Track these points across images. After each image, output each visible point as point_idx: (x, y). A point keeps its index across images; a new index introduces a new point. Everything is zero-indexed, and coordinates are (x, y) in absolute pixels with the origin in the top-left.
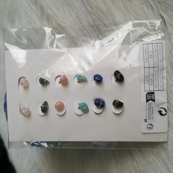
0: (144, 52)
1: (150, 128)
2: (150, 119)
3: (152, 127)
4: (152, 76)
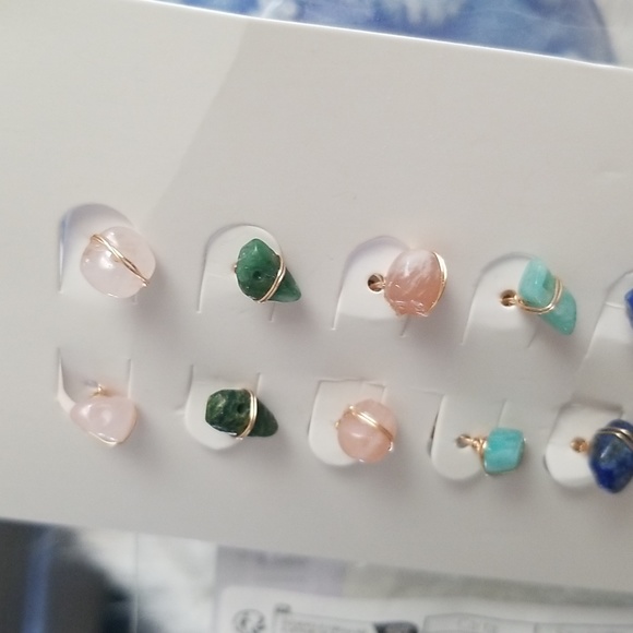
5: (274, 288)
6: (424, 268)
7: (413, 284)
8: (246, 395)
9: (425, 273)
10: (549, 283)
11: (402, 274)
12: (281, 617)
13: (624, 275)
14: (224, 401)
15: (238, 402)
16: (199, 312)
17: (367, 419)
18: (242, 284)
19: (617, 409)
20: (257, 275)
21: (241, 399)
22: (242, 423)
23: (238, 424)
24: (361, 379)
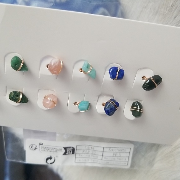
0: (121, 149)
1: (32, 147)
2: (43, 148)
3: (33, 149)
4: (93, 153)
5: (20, 68)
6: (56, 63)
7: (54, 67)
8: (19, 93)
9: (57, 64)
10: (88, 67)
11: (51, 64)
12: (41, 146)
13: (109, 64)
14: (13, 94)
15: (17, 94)
16: (6, 73)
17: (50, 99)
18: (12, 67)
19: (112, 96)
20: (16, 65)
21: (18, 94)
22: (18, 99)
23: (17, 100)
24: (49, 89)
